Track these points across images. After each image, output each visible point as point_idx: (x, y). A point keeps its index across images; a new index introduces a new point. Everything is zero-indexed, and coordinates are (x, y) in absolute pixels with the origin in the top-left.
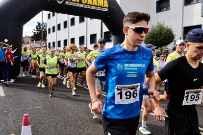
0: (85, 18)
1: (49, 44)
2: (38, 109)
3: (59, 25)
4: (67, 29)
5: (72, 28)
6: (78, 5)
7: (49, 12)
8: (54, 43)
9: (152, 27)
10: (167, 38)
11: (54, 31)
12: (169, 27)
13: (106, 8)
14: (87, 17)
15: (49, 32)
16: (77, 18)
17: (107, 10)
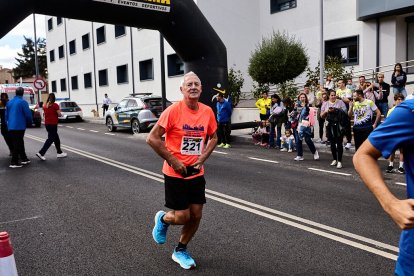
0: (128, 29)
1: (54, 83)
2: (34, 221)
3: (72, 44)
4: (89, 51)
5: (100, 49)
6: (108, 0)
7: (49, 17)
8: (63, 81)
9: (264, 42)
10: (294, 64)
11: (61, 55)
12: (296, 42)
13: (165, 4)
14: (131, 25)
15: (52, 59)
16: (110, 29)
17: (168, 9)
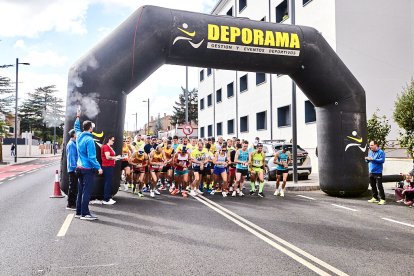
0: (268, 75)
1: (202, 129)
3: (219, 92)
4: (233, 99)
5: (242, 96)
6: (234, 48)
7: (201, 69)
8: (210, 127)
11: (210, 104)
13: (294, 49)
15: (202, 107)
